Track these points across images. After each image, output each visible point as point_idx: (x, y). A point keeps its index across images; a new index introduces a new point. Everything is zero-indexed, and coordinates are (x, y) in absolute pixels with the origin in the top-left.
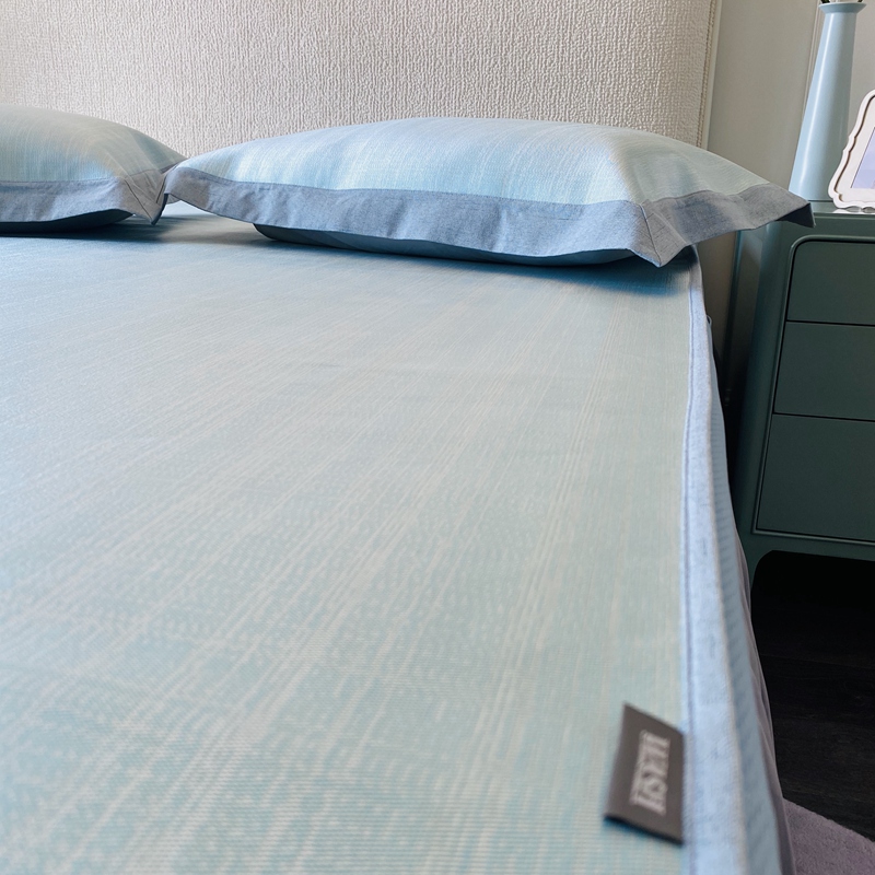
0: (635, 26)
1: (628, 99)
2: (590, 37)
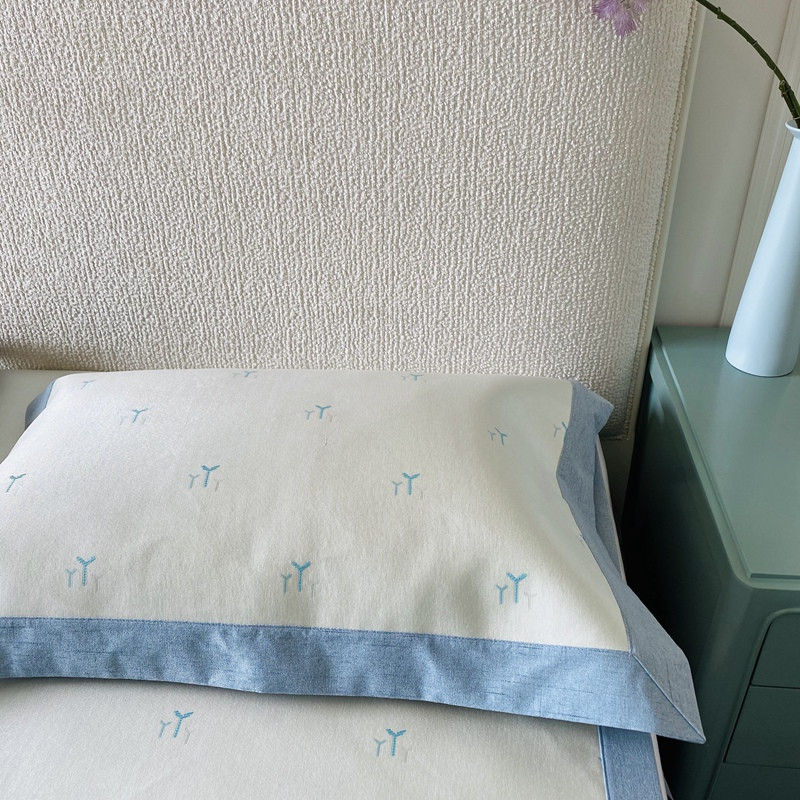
0: (570, 146)
1: (559, 243)
2: (505, 162)
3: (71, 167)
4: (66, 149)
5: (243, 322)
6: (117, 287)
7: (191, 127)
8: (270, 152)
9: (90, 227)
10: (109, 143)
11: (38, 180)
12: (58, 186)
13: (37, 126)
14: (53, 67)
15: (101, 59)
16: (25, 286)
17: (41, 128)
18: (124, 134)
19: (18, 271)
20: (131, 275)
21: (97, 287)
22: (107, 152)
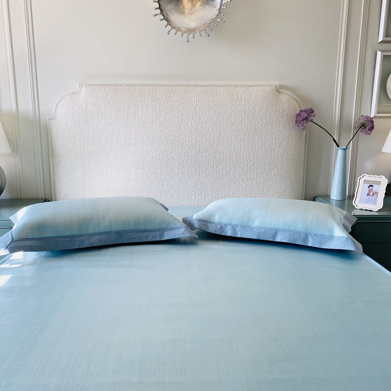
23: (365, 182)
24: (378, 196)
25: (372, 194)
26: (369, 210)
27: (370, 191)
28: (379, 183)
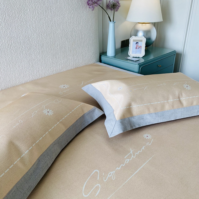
3: (27, 40)
4: (26, 37)
5: (54, 65)
6: (34, 63)
7: (46, 30)
8: (57, 32)
9: (30, 52)
10: (33, 35)
11: (21, 44)
12: (24, 44)
13: (21, 33)
14: (24, 22)
15: (32, 20)
16: (17, 67)
17: (22, 34)
18: (36, 33)
19: (15, 64)
20: (36, 60)
21: (30, 64)
22: (33, 36)
23: (134, 41)
24: (142, 48)
25: (138, 47)
26: (138, 57)
27: (137, 46)
28: (141, 41)
